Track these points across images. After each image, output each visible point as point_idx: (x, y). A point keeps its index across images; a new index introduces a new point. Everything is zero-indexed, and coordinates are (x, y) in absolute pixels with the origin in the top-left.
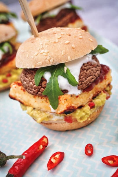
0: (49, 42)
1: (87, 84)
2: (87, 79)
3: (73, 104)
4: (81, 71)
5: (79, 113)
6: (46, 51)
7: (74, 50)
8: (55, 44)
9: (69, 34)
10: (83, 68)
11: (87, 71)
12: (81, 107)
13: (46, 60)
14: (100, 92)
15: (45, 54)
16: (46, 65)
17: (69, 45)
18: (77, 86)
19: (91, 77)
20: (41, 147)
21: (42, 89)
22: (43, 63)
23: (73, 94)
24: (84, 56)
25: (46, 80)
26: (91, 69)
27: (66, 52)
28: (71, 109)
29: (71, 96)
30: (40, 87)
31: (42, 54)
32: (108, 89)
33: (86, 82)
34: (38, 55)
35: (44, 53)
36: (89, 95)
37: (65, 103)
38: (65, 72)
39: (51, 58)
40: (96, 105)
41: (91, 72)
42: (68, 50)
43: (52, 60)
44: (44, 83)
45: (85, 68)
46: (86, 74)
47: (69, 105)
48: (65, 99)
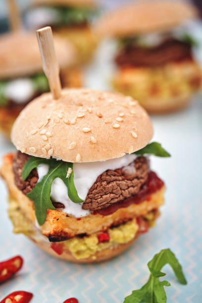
0: (62, 118)
1: (102, 204)
2: (104, 197)
3: (69, 228)
4: (97, 180)
5: (76, 245)
6: (49, 134)
7: (93, 146)
8: (67, 127)
9: (101, 114)
10: (103, 177)
11: (109, 183)
12: (82, 236)
13: (43, 148)
14: (130, 220)
15: (45, 138)
16: (41, 156)
17: (86, 135)
18: (82, 203)
19: (112, 195)
20: (5, 272)
21: (29, 187)
22: (37, 150)
23: (71, 215)
24: (107, 160)
25: (37, 177)
26: (118, 182)
27: (76, 146)
28: (60, 236)
29: (67, 216)
30: (28, 183)
31: (42, 135)
32: (150, 217)
33: (101, 201)
34: (36, 135)
35: (45, 134)
36: (106, 221)
37: (54, 223)
38: (67, 177)
39: (51, 148)
40: (111, 240)
41: (116, 187)
42: (82, 143)
43: (52, 151)
44: (34, 179)
45: (108, 177)
46: (104, 188)
47: (59, 230)
48: (55, 218)
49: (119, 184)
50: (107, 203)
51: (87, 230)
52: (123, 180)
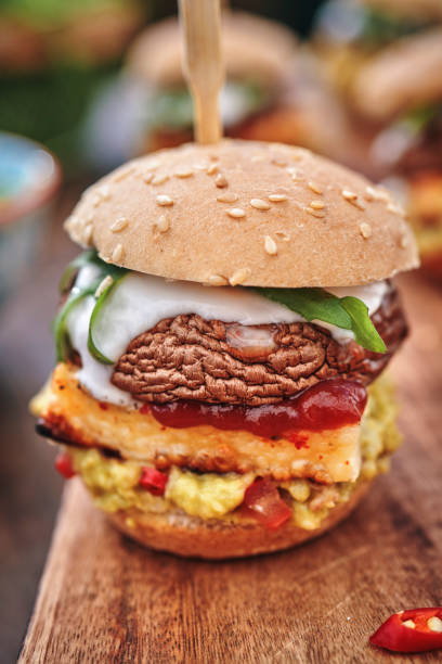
49: (202, 355)
50: (166, 391)
51: (122, 444)
52: (221, 352)
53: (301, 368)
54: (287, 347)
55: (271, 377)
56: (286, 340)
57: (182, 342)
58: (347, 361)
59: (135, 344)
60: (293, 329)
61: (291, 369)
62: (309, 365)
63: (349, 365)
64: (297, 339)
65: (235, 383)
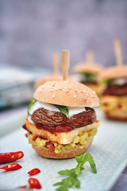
49: (42, 115)
52: (45, 115)
53: (58, 121)
54: (56, 116)
55: (52, 121)
56: (57, 115)
57: (40, 113)
58: (68, 121)
59: (35, 112)
60: (59, 113)
61: (56, 120)
62: (60, 120)
63: (69, 122)
64: (59, 115)
65: (46, 121)
